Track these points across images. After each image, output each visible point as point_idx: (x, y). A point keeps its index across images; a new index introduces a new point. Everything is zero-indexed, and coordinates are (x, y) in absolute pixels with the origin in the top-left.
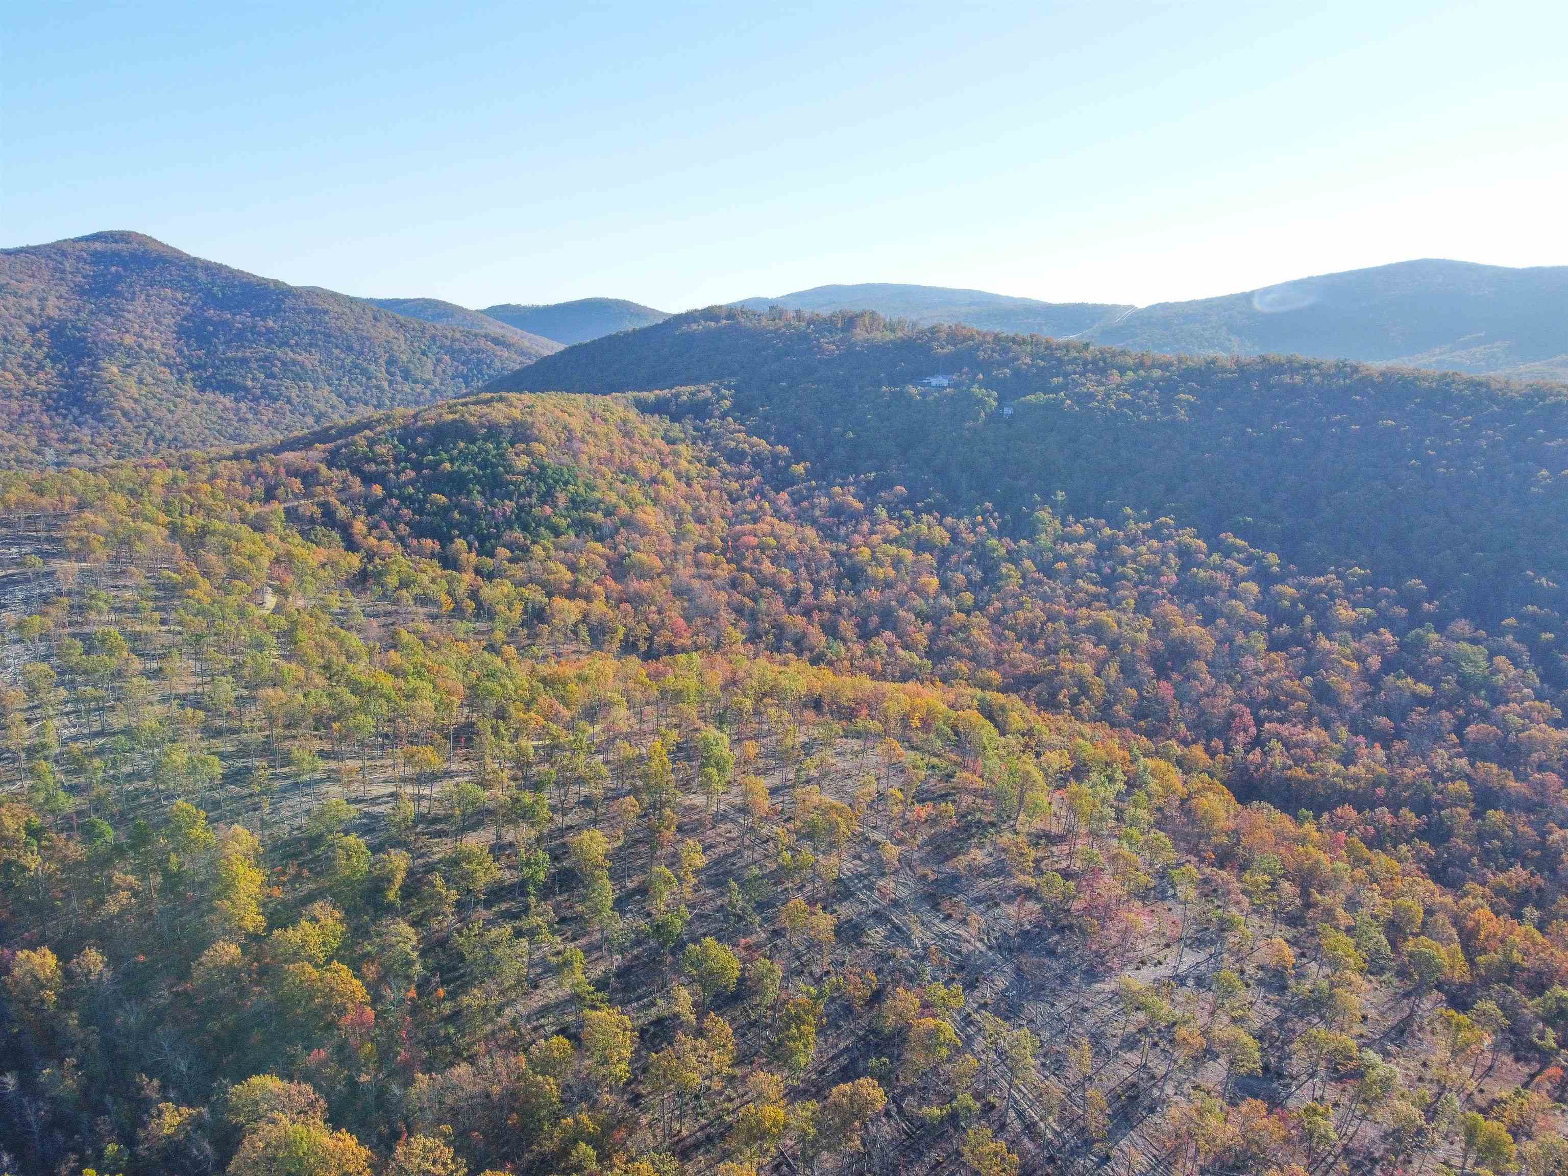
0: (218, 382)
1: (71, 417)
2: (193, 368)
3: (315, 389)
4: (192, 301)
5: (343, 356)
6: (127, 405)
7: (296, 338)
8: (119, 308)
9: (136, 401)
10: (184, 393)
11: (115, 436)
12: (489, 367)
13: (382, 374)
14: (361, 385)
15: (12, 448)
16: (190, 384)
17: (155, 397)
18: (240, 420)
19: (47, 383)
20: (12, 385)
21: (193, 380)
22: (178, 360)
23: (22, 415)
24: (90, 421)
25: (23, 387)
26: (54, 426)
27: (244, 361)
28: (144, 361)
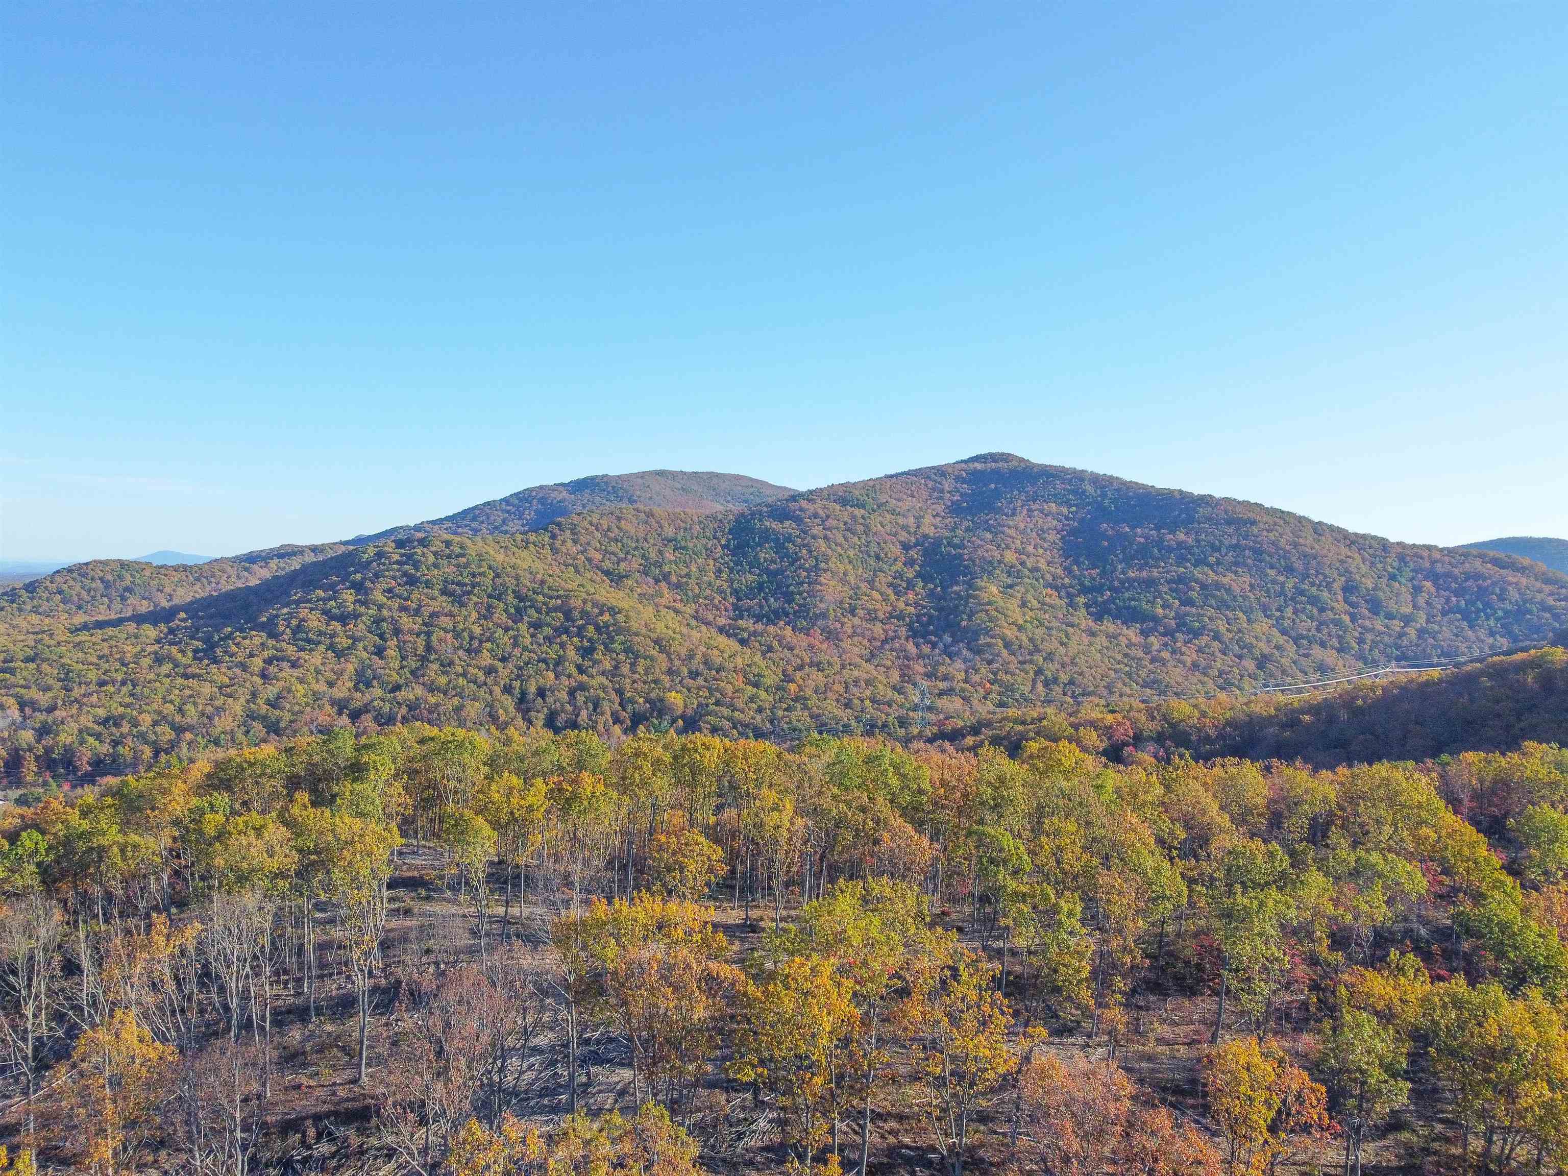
0: (1118, 608)
1: (941, 645)
2: (1084, 590)
3: (1249, 621)
4: (1079, 516)
5: (1281, 578)
6: (1010, 633)
7: (1217, 554)
8: (999, 524)
9: (1020, 628)
10: (1077, 622)
11: (995, 674)
12: (1501, 598)
13: (1340, 606)
14: (1311, 618)
15: (868, 683)
16: (1083, 611)
17: (1042, 625)
18: (1153, 661)
19: (916, 604)
20: (878, 606)
21: (1087, 606)
22: (1067, 580)
23: (885, 641)
24: (965, 652)
25: (890, 609)
26: (920, 656)
27: (1150, 583)
28: (1027, 580)
